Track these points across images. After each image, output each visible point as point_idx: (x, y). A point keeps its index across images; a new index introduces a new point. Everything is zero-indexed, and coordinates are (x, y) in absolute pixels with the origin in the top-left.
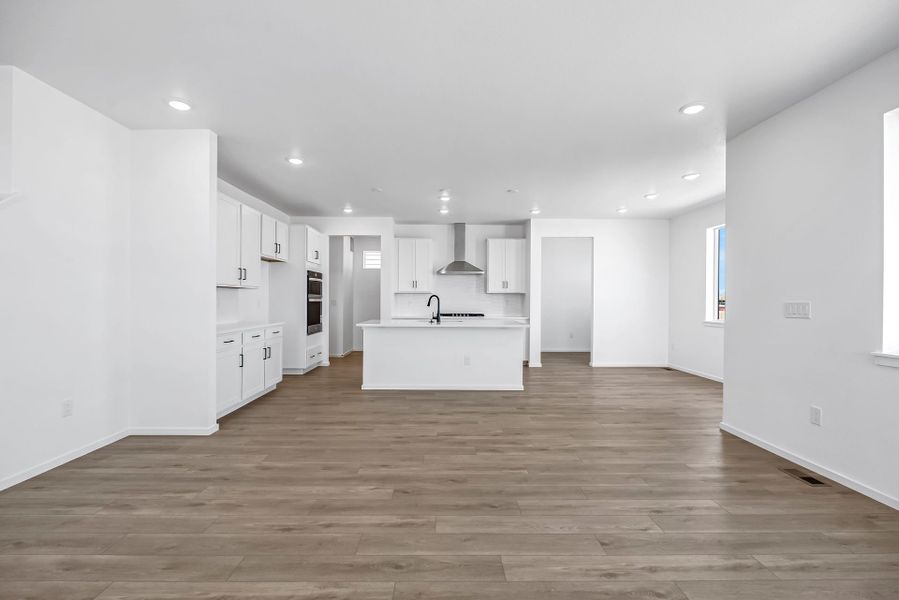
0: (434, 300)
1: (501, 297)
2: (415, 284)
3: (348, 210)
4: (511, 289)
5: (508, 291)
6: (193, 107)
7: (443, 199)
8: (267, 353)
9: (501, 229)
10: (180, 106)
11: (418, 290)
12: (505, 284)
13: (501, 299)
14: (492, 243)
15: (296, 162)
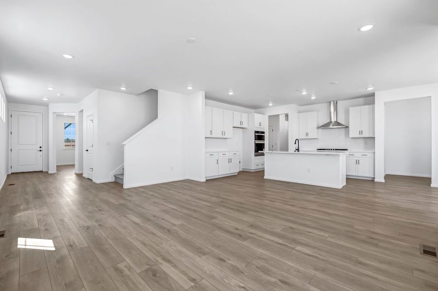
0: (297, 141)
1: (362, 140)
2: (307, 134)
3: (271, 105)
4: (366, 135)
5: (364, 136)
6: (193, 87)
7: (303, 93)
8: (230, 161)
9: (361, 100)
10: (190, 88)
11: (309, 137)
12: (361, 132)
13: (362, 141)
14: (351, 109)
15: (231, 93)
